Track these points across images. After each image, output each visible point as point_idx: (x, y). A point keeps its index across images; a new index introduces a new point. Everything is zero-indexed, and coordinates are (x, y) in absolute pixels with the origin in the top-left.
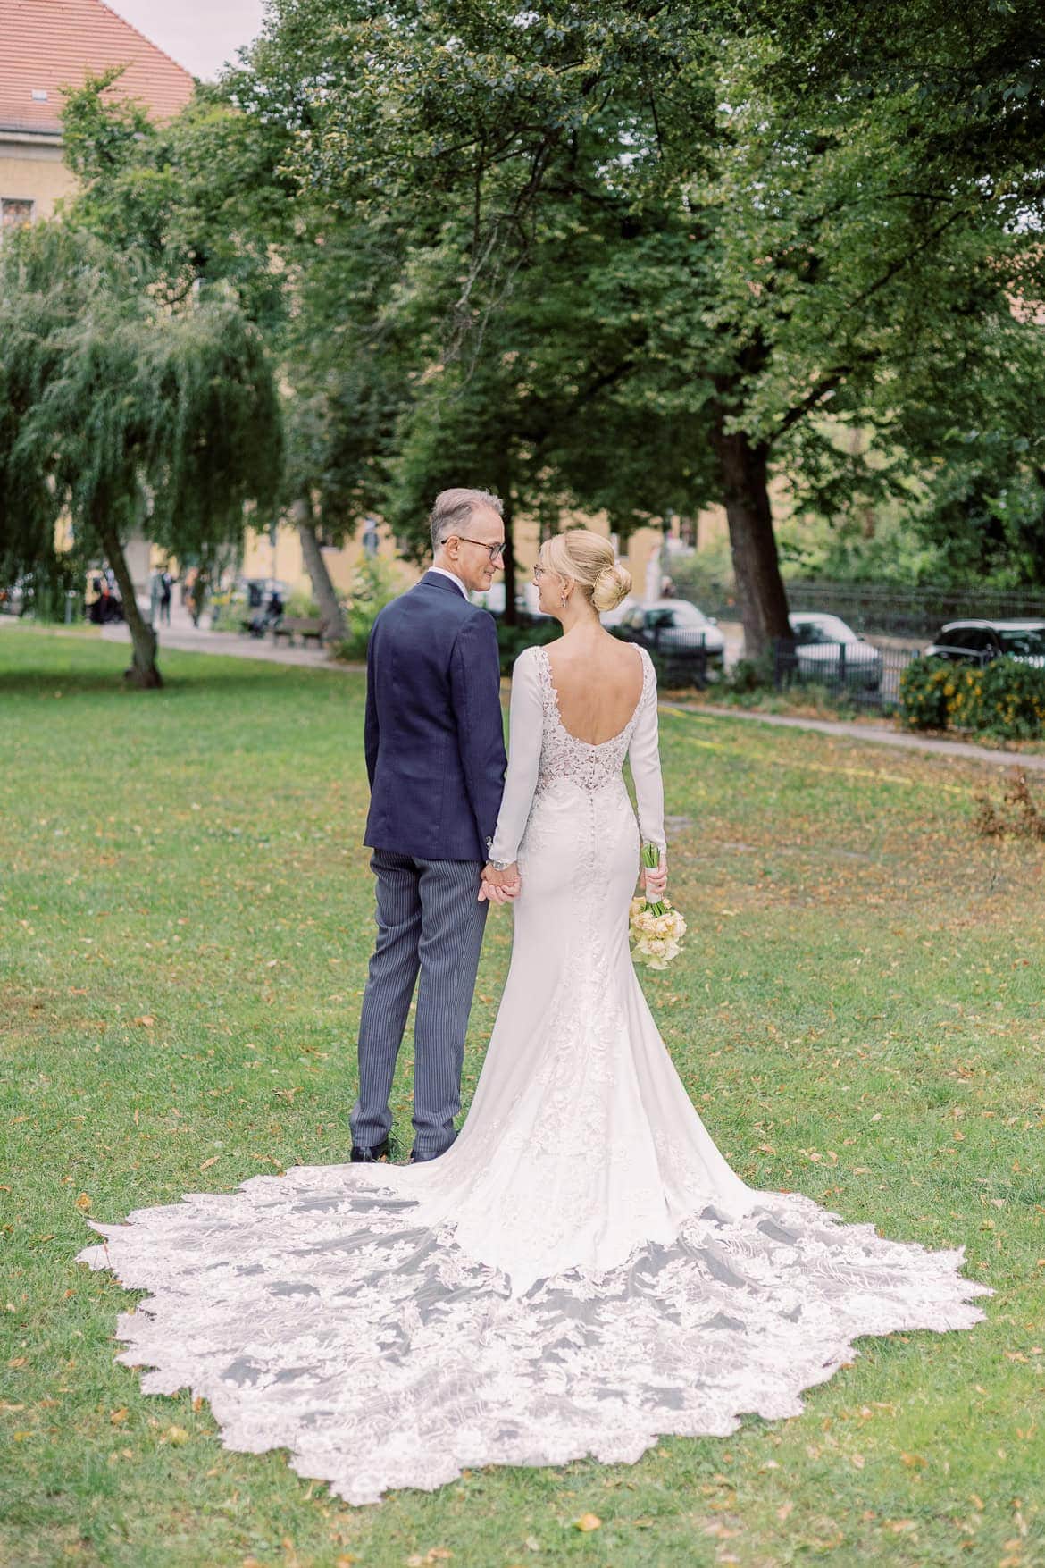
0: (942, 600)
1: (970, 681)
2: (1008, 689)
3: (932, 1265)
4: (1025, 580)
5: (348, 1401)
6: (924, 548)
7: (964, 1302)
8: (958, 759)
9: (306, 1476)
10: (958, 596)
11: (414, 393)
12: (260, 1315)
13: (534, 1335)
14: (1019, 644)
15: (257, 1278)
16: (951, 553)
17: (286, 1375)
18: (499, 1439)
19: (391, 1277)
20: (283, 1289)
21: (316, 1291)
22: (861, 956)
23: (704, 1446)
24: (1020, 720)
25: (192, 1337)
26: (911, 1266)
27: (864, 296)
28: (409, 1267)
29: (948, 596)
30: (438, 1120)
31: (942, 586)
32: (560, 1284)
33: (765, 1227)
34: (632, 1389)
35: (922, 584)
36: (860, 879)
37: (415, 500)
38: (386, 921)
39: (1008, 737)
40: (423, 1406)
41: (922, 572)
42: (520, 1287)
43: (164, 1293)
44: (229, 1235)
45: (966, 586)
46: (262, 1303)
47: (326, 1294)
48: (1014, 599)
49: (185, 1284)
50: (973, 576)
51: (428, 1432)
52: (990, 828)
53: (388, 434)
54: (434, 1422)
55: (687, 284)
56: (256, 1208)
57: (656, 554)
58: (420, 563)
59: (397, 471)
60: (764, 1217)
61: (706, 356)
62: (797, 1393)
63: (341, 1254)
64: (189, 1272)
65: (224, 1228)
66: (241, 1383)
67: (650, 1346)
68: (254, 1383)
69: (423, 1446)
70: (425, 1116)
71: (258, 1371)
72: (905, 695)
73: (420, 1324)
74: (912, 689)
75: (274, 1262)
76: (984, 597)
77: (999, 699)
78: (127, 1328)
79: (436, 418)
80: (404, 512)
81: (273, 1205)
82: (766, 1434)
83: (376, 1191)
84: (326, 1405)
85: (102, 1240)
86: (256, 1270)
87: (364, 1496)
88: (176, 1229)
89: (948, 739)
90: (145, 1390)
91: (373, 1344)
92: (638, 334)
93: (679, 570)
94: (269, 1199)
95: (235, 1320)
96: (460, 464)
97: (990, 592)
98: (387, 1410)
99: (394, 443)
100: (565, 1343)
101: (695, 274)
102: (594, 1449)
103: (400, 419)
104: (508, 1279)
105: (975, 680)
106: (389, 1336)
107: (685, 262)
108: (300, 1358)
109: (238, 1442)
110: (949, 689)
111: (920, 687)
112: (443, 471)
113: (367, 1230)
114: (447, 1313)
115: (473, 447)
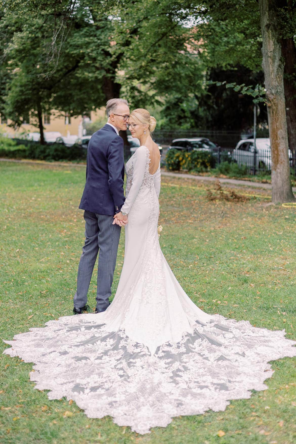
0: (168, 133)
1: (187, 156)
2: (198, 158)
3: (276, 335)
4: (192, 127)
5: (120, 397)
6: (162, 118)
7: (292, 346)
8: (188, 179)
9: (121, 425)
10: (173, 132)
11: (11, 77)
12: (75, 369)
13: (166, 368)
14: (195, 145)
15: (67, 355)
16: (170, 120)
17: (94, 389)
18: (178, 406)
19: (112, 352)
20: (78, 359)
21: (88, 358)
22: (195, 238)
23: (244, 403)
24: (202, 167)
25: (56, 378)
26: (269, 336)
27: (155, 43)
28: (115, 348)
29: (170, 132)
30: (104, 298)
31: (168, 129)
32: (166, 349)
33: (217, 326)
34: (209, 385)
35: (162, 129)
36: (182, 215)
37: (14, 108)
38: (88, 235)
39: (199, 172)
40: (146, 397)
41: (162, 125)
42: (153, 351)
43: (39, 363)
44: (51, 342)
45: (175, 129)
46: (74, 364)
47: (92, 359)
48: (189, 132)
49: (44, 359)
50: (177, 126)
51: (153, 405)
52: (212, 199)
53: (4, 89)
54: (153, 402)
55: (96, 42)
56: (55, 331)
57: (81, 123)
58: (14, 127)
59: (7, 100)
60: (216, 323)
61: (102, 63)
62: (262, 382)
63: (90, 345)
64: (43, 355)
65: (48, 339)
66: (79, 393)
67: (206, 369)
68: (84, 392)
69: (153, 411)
70: (100, 297)
71: (84, 388)
72: (168, 161)
73: (128, 367)
74: (170, 159)
75: (70, 350)
76: (180, 132)
77: (196, 161)
78: (33, 376)
79: (18, 84)
80: (10, 112)
81: (60, 330)
82: (259, 397)
83: (90, 323)
84: (114, 399)
85: (10, 346)
86: (65, 353)
87: (144, 431)
88: (33, 341)
89: (181, 173)
90: (50, 398)
91: (117, 376)
92: (82, 56)
93: (88, 127)
94: (57, 328)
95: (67, 371)
96: (27, 97)
97: (182, 130)
98: (135, 399)
99: (6, 91)
100: (179, 370)
101: (99, 39)
102: (210, 407)
103: (7, 84)
104: (148, 348)
105: (189, 155)
106: (121, 372)
107: (95, 36)
108: (95, 382)
109: (92, 415)
110: (181, 158)
111: (172, 158)
112: (22, 99)
113: (94, 336)
114: (135, 363)
115: (30, 92)
